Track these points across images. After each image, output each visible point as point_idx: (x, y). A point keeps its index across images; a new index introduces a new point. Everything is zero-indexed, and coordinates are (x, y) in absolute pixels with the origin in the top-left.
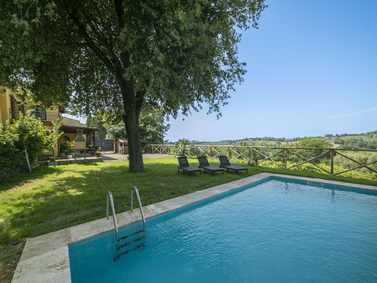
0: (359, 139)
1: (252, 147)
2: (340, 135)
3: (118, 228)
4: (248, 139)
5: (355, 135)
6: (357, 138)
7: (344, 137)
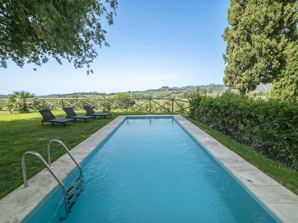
2: (134, 92)
3: (61, 181)
4: (77, 93)
5: (140, 92)
6: (141, 93)
7: (136, 93)
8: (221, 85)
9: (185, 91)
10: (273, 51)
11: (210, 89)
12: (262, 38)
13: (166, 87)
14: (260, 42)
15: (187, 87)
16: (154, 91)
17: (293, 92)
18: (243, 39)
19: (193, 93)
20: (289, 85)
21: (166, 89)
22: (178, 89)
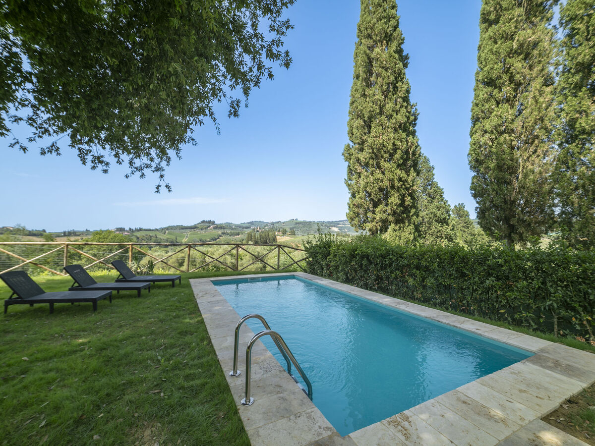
0: (154, 235)
1: (130, 243)
2: (134, 229)
5: (150, 230)
6: (151, 234)
7: (138, 232)
8: (307, 222)
9: (248, 231)
10: (405, 185)
11: (291, 229)
12: (393, 167)
13: (210, 222)
14: (391, 172)
15: (252, 223)
16: (182, 229)
17: (413, 235)
18: (373, 165)
19: (264, 235)
20: (407, 227)
21: (210, 226)
22: (234, 227)
